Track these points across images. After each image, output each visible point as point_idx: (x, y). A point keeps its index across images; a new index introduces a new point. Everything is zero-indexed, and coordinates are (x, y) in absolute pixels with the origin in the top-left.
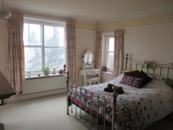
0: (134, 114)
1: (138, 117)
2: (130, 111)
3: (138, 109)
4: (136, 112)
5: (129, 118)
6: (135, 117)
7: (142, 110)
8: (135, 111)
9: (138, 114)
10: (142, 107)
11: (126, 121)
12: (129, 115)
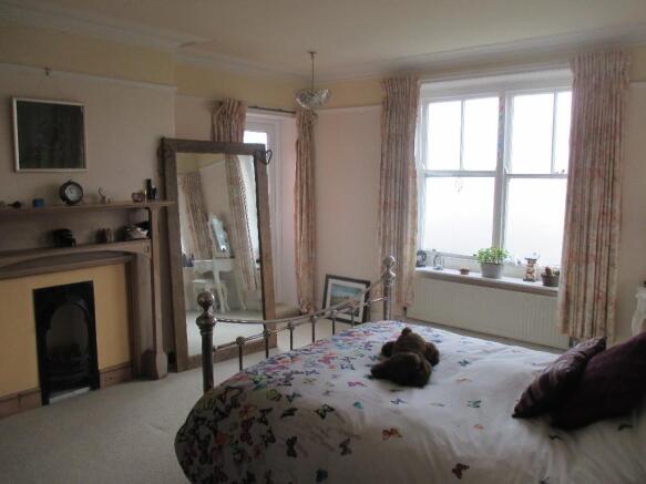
0: (236, 425)
1: (241, 445)
2: (235, 404)
3: (263, 421)
4: (247, 424)
5: (216, 421)
6: (232, 437)
7: (273, 440)
8: (245, 418)
9: (246, 437)
10: (283, 430)
11: (204, 419)
12: (221, 413)
